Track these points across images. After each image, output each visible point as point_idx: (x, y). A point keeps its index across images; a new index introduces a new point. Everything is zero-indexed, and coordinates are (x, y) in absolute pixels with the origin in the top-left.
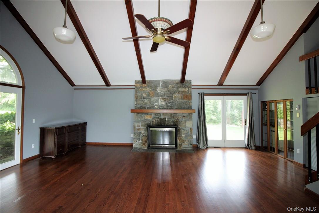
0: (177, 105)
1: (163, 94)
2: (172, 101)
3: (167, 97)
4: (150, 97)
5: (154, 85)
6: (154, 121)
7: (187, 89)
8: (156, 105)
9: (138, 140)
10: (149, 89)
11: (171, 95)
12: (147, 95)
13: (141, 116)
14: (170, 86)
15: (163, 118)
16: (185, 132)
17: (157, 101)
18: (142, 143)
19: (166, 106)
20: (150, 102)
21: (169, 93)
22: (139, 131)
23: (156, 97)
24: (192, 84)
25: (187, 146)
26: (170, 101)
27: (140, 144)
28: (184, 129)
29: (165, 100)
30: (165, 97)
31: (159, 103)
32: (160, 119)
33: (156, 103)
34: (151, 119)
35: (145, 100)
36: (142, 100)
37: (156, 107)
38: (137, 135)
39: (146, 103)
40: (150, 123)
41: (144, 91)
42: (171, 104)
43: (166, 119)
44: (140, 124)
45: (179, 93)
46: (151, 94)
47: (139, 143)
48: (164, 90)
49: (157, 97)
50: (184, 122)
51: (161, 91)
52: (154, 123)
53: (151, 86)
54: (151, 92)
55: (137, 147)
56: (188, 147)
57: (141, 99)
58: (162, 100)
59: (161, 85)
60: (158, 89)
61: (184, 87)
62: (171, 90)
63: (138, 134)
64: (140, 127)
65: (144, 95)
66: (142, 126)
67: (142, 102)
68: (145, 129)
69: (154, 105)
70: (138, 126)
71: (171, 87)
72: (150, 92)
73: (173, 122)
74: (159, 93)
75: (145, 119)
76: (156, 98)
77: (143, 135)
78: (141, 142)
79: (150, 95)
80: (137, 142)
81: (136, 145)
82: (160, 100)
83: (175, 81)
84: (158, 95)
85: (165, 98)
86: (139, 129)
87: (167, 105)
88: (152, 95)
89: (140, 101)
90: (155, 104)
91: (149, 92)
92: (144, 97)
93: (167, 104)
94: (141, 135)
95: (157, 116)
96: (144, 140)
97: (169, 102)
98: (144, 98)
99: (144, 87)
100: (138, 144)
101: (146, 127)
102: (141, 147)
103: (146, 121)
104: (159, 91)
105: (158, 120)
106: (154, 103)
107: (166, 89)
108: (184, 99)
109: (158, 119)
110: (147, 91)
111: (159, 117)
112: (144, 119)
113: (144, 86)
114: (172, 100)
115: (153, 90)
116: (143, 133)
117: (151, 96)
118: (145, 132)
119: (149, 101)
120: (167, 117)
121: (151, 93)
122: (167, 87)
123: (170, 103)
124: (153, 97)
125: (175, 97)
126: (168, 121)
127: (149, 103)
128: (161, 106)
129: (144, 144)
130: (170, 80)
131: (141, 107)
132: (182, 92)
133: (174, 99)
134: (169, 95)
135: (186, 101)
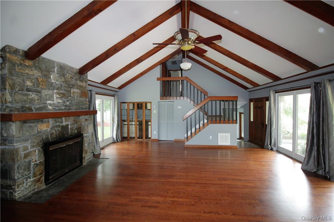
0: (76, 104)
1: (59, 86)
2: (69, 98)
3: (64, 92)
4: (39, 89)
5: (46, 68)
6: (54, 131)
7: (84, 84)
8: (50, 105)
9: (27, 179)
10: (36, 73)
11: (69, 89)
12: (34, 85)
13: (30, 126)
14: (68, 76)
15: (66, 125)
16: (88, 139)
17: (51, 98)
18: (34, 181)
19: (64, 106)
20: (40, 98)
21: (67, 86)
22: (27, 160)
23: (49, 89)
24: (89, 79)
26: (67, 97)
27: (30, 186)
28: (86, 136)
29: (63, 96)
30: (61, 92)
31: (53, 101)
32: (63, 127)
33: (49, 100)
34: (49, 129)
35: (30, 93)
36: (25, 92)
37: (50, 107)
38: (25, 170)
39: (32, 100)
40: (48, 137)
41: (27, 73)
42: (70, 103)
43: (69, 127)
44: (28, 144)
45: (77, 88)
46: (42, 83)
47: (29, 184)
48: (60, 80)
49: (51, 90)
50: (86, 127)
51: (57, 81)
52: (54, 136)
53: (40, 69)
54: (41, 79)
55: (25, 193)
56: (90, 158)
57: (23, 90)
58: (58, 96)
59: (56, 70)
60: (52, 76)
61: (81, 81)
62: (69, 81)
63: (25, 165)
64: (28, 149)
65: (28, 83)
66: (33, 147)
67: (25, 98)
68: (39, 151)
69: (46, 103)
70: (26, 149)
71: (69, 77)
72: (39, 78)
73: (76, 129)
74: (53, 83)
75: (39, 132)
76: (50, 92)
77: (37, 164)
78: (32, 179)
79: (39, 84)
80: (25, 184)
81: (23, 190)
82: (55, 95)
83: (73, 68)
84: (51, 86)
85: (62, 93)
86: (26, 156)
87: (64, 104)
88: (43, 85)
89: (20, 94)
90: (48, 102)
91: (37, 79)
92: (28, 87)
93: (64, 102)
94: (32, 166)
95: (58, 124)
96: (38, 173)
97: (67, 99)
98: (28, 90)
99: (27, 66)
100: (27, 187)
101: (40, 148)
102: (34, 189)
103: (40, 134)
104: (53, 80)
105: (58, 130)
106: (46, 100)
107: (63, 80)
108: (82, 96)
109: (59, 128)
110: (33, 75)
111: (61, 125)
112: (36, 132)
113: (27, 64)
114: (71, 96)
115: (45, 76)
116: (36, 161)
117: (41, 86)
118: (39, 157)
119: (38, 95)
120: (69, 123)
121: (41, 81)
122: (63, 75)
123: (68, 101)
124: (45, 89)
125: (74, 92)
126: (72, 129)
127: (38, 100)
128: (58, 107)
129: (39, 180)
130: (68, 66)
131: (22, 107)
132: (80, 86)
133: (72, 96)
134: (66, 89)
135: (84, 99)
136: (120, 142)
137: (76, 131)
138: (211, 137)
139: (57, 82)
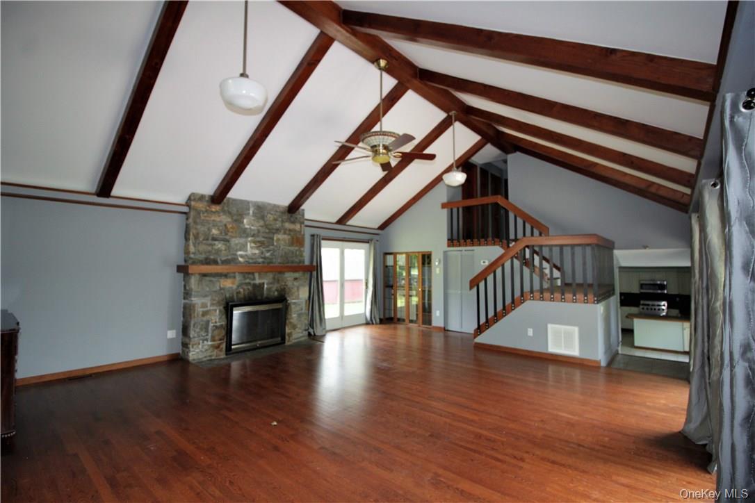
0: (282, 256)
1: (256, 232)
2: (271, 247)
3: (263, 239)
4: (227, 237)
5: (237, 211)
6: (242, 290)
7: (297, 227)
8: (242, 256)
9: (203, 340)
10: (225, 219)
11: (271, 235)
12: (221, 233)
13: (211, 281)
14: (270, 217)
15: (260, 284)
16: (298, 308)
17: (243, 247)
18: (212, 346)
19: (262, 258)
20: (229, 248)
21: (267, 231)
22: (205, 319)
23: (241, 237)
24: (307, 216)
25: (301, 335)
26: (268, 247)
27: (206, 350)
28: (295, 303)
29: (260, 244)
30: (258, 239)
31: (246, 251)
32: (255, 285)
33: (240, 250)
34: (235, 287)
35: (216, 243)
36: (210, 242)
37: (241, 259)
38: (201, 329)
39: (218, 251)
40: (233, 296)
41: (214, 221)
42: (272, 255)
43: (266, 286)
44: (207, 301)
45: (285, 233)
46: (231, 230)
47: (206, 347)
48: (258, 225)
49: (243, 237)
50: (296, 289)
51: (253, 226)
52: (241, 296)
53: (230, 213)
54: (231, 226)
55: (200, 357)
56: (301, 337)
57: (207, 239)
58: (253, 245)
59: (251, 212)
60: (245, 221)
61: (293, 222)
62: (271, 225)
63: (202, 325)
64: (207, 307)
65: (215, 232)
66: (212, 304)
67: (210, 248)
68: (220, 311)
69: (236, 255)
70: (204, 305)
71: (271, 219)
72: (228, 225)
73: (277, 290)
74: (246, 228)
75: (221, 289)
76: (242, 241)
77: (216, 327)
78: (210, 343)
79: (228, 231)
80: (200, 346)
81: (198, 353)
82: (249, 244)
83: (278, 206)
84: (244, 233)
85: (259, 242)
86: (204, 314)
87: (263, 256)
88: (232, 232)
89: (205, 244)
90: (239, 253)
91: (225, 225)
92: (215, 236)
93: (262, 253)
94: (210, 328)
95: (248, 281)
96: (217, 338)
97: (267, 249)
98: (214, 239)
99: (214, 212)
100: (203, 350)
101: (222, 308)
102: (210, 356)
103: (222, 291)
104: (248, 225)
105: (248, 289)
106: (237, 251)
107: (262, 223)
108: (293, 245)
109: (250, 287)
110: (220, 222)
111: (252, 282)
112: (218, 288)
113: (213, 210)
114: (273, 245)
115: (236, 221)
116: (216, 322)
117: (230, 234)
118: (220, 318)
119: (226, 245)
120: (266, 281)
121: (231, 228)
122: (263, 218)
123: (268, 251)
124: (236, 237)
125: (278, 240)
126: (269, 289)
127: (225, 250)
128: (252, 259)
129: (218, 347)
130: (269, 204)
131: (206, 259)
132: (290, 230)
133: (275, 244)
134: (267, 236)
135: (297, 248)
136: (376, 324)
137: (276, 293)
138: (530, 332)
139: (252, 228)
